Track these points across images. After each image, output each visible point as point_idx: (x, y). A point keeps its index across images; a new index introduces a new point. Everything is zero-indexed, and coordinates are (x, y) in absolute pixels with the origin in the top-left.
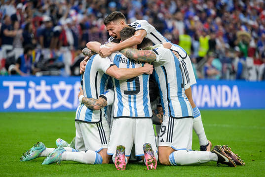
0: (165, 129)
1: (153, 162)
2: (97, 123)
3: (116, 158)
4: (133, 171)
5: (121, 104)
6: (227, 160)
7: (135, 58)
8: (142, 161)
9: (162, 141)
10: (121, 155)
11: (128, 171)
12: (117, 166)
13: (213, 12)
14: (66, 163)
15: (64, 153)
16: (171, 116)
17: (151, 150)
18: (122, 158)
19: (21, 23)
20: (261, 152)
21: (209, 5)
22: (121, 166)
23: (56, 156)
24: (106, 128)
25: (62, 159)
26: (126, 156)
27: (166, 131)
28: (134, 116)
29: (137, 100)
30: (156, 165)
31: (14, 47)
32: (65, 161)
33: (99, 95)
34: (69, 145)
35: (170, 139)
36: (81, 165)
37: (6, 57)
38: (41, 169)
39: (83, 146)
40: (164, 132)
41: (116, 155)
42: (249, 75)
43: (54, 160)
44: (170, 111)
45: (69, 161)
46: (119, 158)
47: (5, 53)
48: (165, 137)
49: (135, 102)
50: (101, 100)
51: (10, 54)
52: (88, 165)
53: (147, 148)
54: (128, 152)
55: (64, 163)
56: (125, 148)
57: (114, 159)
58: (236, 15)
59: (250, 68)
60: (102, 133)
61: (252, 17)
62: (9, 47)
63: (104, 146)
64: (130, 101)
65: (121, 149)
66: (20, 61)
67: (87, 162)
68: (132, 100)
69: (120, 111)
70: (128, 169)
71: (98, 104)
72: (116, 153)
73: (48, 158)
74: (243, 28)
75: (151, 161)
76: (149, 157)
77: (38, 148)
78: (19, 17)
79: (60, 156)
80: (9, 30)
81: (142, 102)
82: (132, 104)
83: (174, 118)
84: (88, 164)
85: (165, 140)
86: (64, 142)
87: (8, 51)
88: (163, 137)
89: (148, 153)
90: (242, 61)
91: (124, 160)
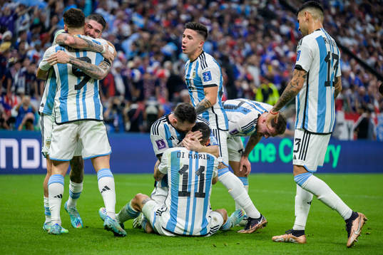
42: (339, 132)
59: (341, 124)
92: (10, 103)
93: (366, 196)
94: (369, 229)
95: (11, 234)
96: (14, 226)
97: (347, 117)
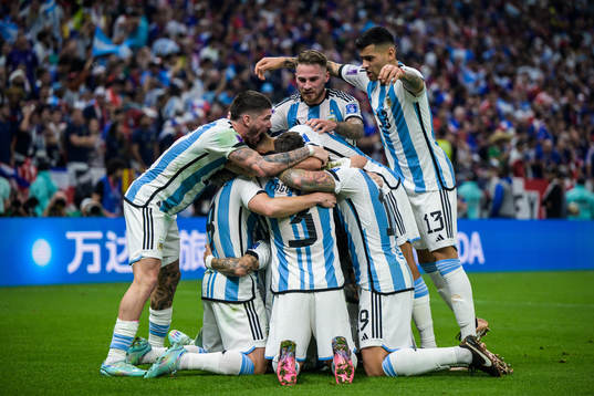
0: (367, 316)
1: (348, 370)
2: (244, 303)
3: (280, 364)
4: (310, 386)
5: (284, 267)
6: (489, 363)
7: (297, 185)
8: (325, 368)
9: (365, 337)
10: (288, 358)
11: (300, 386)
12: (280, 377)
13: (447, 98)
14: (189, 375)
15: (185, 355)
16: (373, 290)
17: (346, 349)
18: (289, 364)
19: (102, 122)
20: (541, 348)
21: (441, 85)
22: (288, 378)
23: (170, 360)
24: (260, 310)
25: (180, 367)
26: (299, 361)
27: (370, 319)
28: (307, 288)
29: (312, 257)
30: (352, 376)
31: (90, 166)
32: (186, 369)
33: (245, 249)
34: (193, 341)
35: (378, 333)
36: (215, 378)
37: (75, 183)
38: (142, 385)
39: (220, 342)
40: (366, 321)
41: (280, 359)
42: (517, 209)
43: (165, 369)
44: (371, 281)
45: (194, 370)
46: (285, 364)
47: (73, 176)
48: (368, 330)
49: (309, 261)
50: (248, 259)
51: (83, 179)
52: (227, 378)
53: (339, 344)
54: (301, 353)
55: (185, 375)
56: (295, 345)
57: (276, 366)
58: (491, 102)
59: (519, 197)
60: (253, 320)
61: (518, 103)
62: (82, 166)
63: (259, 344)
64: (300, 261)
65: (288, 346)
66: (101, 189)
67: (226, 372)
68: (304, 257)
69: (284, 281)
70: (301, 383)
71: (242, 266)
72: (278, 355)
73: (154, 366)
74: (504, 124)
75: (344, 367)
76: (341, 360)
77: (136, 348)
78: (98, 112)
79: (177, 361)
80: (80, 135)
81: (323, 261)
82: (305, 266)
83: (381, 294)
84: (229, 375)
85: (369, 335)
86: (183, 336)
87: (79, 174)
88: (365, 331)
89: (341, 353)
90: (504, 184)
91: (294, 367)
92: (27, 177)
93: (559, 305)
94: (564, 354)
95: (29, 375)
96: (35, 363)
97: (528, 187)
